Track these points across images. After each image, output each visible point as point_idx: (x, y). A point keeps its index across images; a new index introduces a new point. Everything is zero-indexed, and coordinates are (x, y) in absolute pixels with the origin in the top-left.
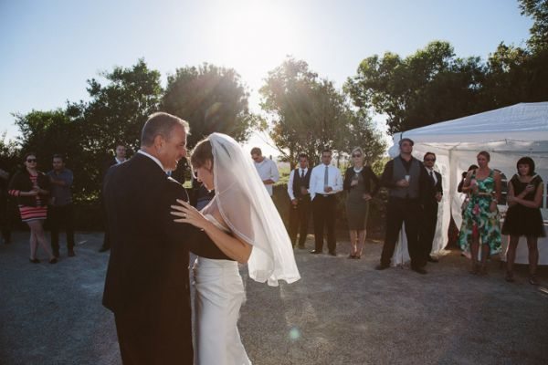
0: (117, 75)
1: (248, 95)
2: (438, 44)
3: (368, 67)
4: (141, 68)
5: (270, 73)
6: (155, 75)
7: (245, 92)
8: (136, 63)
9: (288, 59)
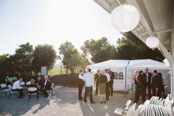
0: (21, 46)
1: (56, 52)
2: (104, 38)
3: (86, 43)
4: (28, 44)
5: (61, 44)
6: (32, 46)
7: (55, 52)
8: (27, 43)
9: (66, 41)
